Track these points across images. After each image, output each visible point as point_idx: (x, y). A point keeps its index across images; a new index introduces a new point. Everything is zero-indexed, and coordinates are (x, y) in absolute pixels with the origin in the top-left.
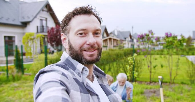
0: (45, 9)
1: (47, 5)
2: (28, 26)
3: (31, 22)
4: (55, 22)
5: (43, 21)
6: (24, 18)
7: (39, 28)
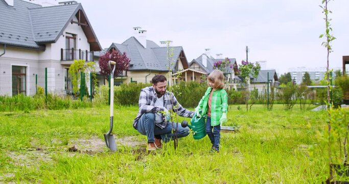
0: (75, 20)
1: (78, 12)
2: (47, 50)
3: (54, 42)
4: (88, 42)
5: (71, 39)
6: (41, 36)
7: (64, 52)
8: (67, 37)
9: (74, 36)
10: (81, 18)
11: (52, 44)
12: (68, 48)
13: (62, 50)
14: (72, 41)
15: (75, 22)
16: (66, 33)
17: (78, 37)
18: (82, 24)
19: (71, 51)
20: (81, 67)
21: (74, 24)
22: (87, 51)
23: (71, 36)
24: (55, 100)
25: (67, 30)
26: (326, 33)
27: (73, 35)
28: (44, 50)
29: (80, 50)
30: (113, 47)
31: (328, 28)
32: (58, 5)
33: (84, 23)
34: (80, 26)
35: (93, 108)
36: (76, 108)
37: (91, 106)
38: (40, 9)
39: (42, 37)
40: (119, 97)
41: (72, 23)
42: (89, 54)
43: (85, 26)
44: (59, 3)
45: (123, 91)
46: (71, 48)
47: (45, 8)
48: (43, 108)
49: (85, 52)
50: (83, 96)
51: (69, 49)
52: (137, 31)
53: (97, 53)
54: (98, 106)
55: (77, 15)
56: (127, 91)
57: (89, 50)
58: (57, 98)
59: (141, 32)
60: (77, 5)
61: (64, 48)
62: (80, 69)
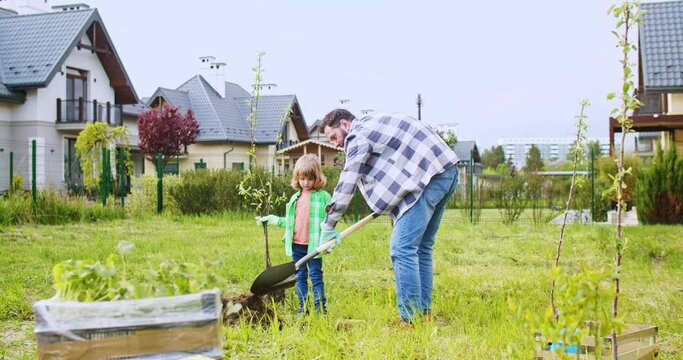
0: (86, 41)
1: (92, 27)
2: (30, 99)
3: (43, 85)
4: (111, 85)
5: (76, 80)
6: (16, 73)
7: (64, 105)
8: (68, 76)
9: (84, 74)
10: (97, 38)
11: (40, 91)
12: (70, 98)
13: (59, 101)
14: (78, 82)
15: (86, 47)
16: (67, 67)
17: (91, 77)
18: (99, 50)
19: (77, 104)
20: (99, 137)
21: (83, 50)
22: (108, 104)
23: (77, 73)
24: (52, 205)
25: (69, 62)
26: (622, 91)
27: (81, 71)
28: (23, 101)
29: (95, 102)
30: (160, 95)
31: (628, 81)
32: (52, 11)
33: (103, 48)
34: (95, 54)
35: (126, 221)
36: (94, 220)
37: (123, 217)
38: (14, 20)
39: (18, 75)
40: (176, 197)
41: (79, 48)
42: (113, 110)
43: (105, 54)
44: (53, 7)
45: (187, 186)
46: (77, 97)
47: (23, 16)
48: (28, 221)
49: (105, 106)
50: (107, 195)
51: (73, 100)
52: (207, 65)
53: (128, 109)
54: (138, 216)
55: (89, 33)
56: (193, 187)
57: (112, 103)
58: (55, 202)
59: (215, 67)
60: (91, 13)
61: (63, 97)
62: (99, 140)
